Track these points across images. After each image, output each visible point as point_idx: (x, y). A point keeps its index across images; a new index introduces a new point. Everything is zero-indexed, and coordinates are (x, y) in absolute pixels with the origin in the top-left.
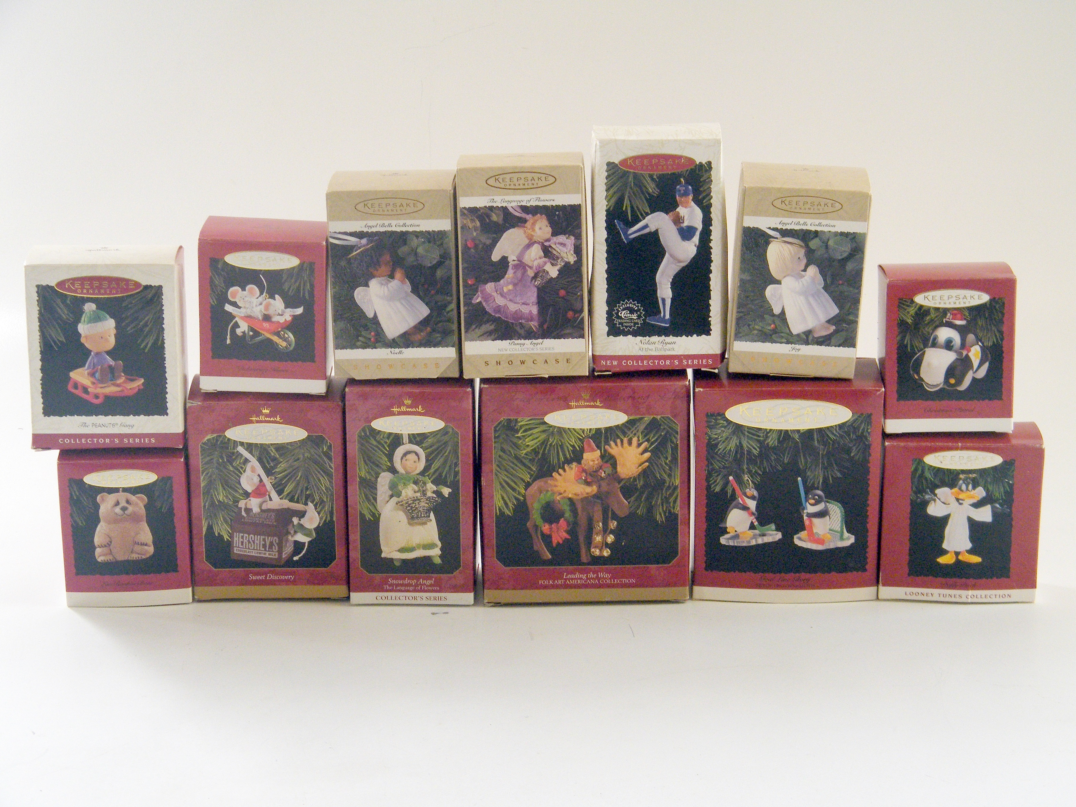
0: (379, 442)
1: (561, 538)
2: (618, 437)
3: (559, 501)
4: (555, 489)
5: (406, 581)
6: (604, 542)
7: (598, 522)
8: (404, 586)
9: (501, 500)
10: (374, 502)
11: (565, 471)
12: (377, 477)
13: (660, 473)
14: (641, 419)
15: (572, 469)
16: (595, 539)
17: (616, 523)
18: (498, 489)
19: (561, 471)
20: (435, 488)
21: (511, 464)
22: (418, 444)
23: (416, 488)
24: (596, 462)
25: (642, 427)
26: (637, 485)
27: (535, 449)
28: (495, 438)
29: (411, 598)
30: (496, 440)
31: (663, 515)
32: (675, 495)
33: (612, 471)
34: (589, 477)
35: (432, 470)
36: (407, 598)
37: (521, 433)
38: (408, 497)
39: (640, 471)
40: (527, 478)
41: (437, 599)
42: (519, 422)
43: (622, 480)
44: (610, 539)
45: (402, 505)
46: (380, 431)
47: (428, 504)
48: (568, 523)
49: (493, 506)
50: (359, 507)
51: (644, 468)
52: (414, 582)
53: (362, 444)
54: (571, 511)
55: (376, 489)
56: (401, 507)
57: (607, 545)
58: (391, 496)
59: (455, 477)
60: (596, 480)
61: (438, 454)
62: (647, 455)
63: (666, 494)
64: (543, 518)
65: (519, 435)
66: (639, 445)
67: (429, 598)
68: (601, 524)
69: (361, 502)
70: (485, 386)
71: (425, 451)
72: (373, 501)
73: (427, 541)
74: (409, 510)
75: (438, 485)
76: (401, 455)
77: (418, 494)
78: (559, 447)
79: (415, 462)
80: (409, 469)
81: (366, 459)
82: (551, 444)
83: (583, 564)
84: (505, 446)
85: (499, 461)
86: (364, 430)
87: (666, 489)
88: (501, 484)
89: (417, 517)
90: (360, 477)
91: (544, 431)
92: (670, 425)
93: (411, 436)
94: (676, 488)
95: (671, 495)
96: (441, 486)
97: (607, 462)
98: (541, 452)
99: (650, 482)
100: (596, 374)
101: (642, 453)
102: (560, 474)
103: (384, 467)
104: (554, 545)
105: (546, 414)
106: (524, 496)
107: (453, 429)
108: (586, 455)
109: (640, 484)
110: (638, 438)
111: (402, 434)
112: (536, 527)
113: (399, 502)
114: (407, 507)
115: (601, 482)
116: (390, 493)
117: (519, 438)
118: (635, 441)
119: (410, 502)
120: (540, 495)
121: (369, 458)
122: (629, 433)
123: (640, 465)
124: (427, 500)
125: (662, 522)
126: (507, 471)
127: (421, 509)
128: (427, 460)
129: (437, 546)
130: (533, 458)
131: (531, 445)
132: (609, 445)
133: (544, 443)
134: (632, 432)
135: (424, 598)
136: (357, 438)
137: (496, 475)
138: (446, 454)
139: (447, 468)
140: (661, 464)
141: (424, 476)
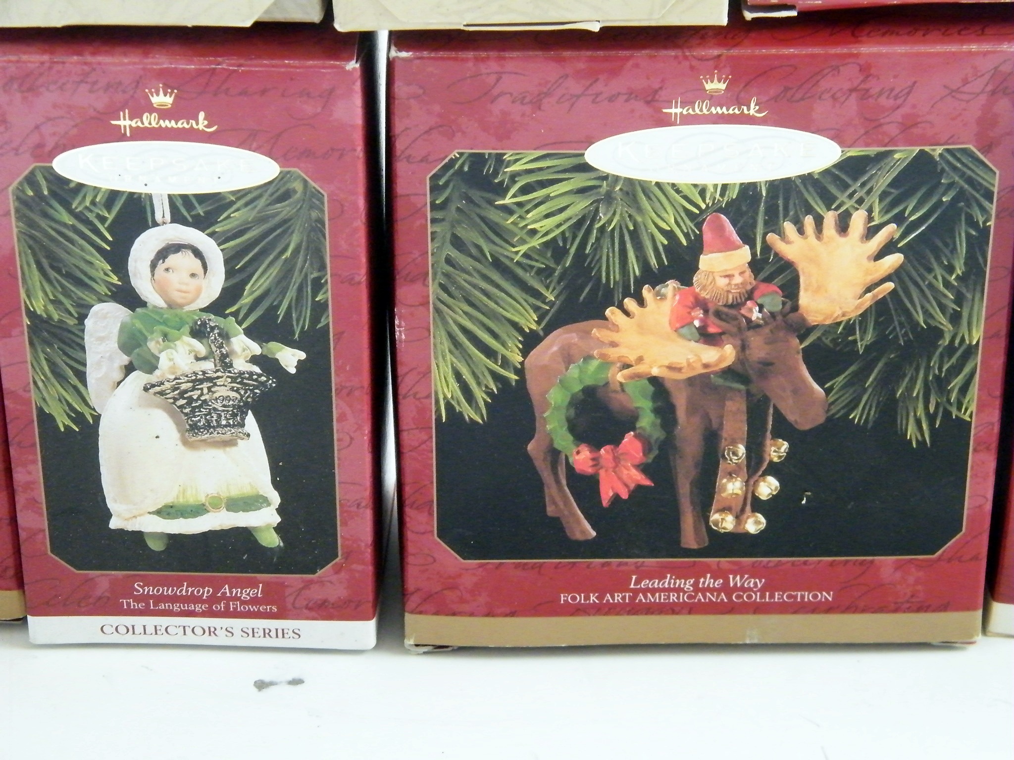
0: (78, 217)
1: (626, 485)
2: (809, 210)
3: (621, 384)
4: (613, 353)
5: (185, 590)
6: (750, 496)
7: (734, 442)
8: (177, 602)
9: (452, 380)
10: (80, 386)
11: (641, 302)
12: (82, 318)
13: (926, 313)
14: (881, 157)
15: (663, 297)
16: (724, 489)
17: (785, 446)
18: (443, 352)
19: (630, 303)
20: (256, 349)
21: (484, 285)
22: (200, 223)
23: (201, 348)
24: (738, 280)
25: (883, 180)
26: (855, 342)
27: (554, 240)
28: (434, 207)
29: (199, 631)
30: (439, 215)
31: (925, 426)
32: (967, 370)
33: (784, 304)
34: (712, 318)
35: (246, 300)
36: (189, 631)
37: (514, 196)
38: (179, 373)
39: (867, 304)
40: (530, 322)
41: (273, 633)
42: (509, 164)
43: (810, 330)
44: (768, 487)
45: (162, 393)
46: (80, 186)
47: (237, 391)
48: (647, 447)
49: (429, 396)
50: (34, 396)
51: (880, 296)
52: (206, 592)
53: (31, 224)
54: (657, 411)
55: (83, 349)
56: (159, 399)
57: (758, 505)
58: (129, 369)
59: (315, 319)
60: (735, 330)
61: (264, 253)
62: (894, 260)
63: (940, 369)
64: (573, 428)
65: (508, 200)
66: (871, 232)
67: (250, 632)
68: (741, 449)
69: (40, 384)
70: (404, 54)
71: (222, 247)
72: (75, 381)
73: (240, 487)
74: (181, 407)
75: (267, 341)
76: (152, 256)
77: (209, 366)
78: (627, 238)
79: (193, 275)
80: (177, 297)
81: (45, 262)
82: (602, 229)
83: (689, 553)
84: (462, 232)
85: (447, 275)
86: (31, 180)
87: (942, 356)
88: (451, 337)
89: (208, 426)
90: (32, 315)
91: (582, 191)
92: (969, 173)
93: (179, 203)
94: (970, 351)
95: (956, 370)
96: (273, 345)
97: (768, 280)
98: (573, 251)
99: (896, 337)
100: (749, 16)
101: (880, 255)
102: (627, 313)
103: (103, 289)
104: (605, 503)
105: (589, 141)
106: (520, 371)
107: (305, 182)
108: (706, 261)
109: (864, 340)
110: (870, 211)
111: (150, 197)
112: (554, 454)
113: (153, 386)
114: (175, 399)
115: (750, 333)
116: (125, 359)
117: (507, 210)
118: (858, 219)
119: (184, 387)
120: (567, 369)
121: (56, 263)
122: (842, 197)
123: (869, 290)
124: (234, 380)
125: (921, 443)
126: (472, 304)
127: (218, 406)
128: (230, 273)
129: (266, 502)
130: (548, 267)
131: (544, 230)
132: (781, 233)
133: (583, 224)
134: (851, 196)
135: (237, 632)
136: (12, 205)
137: (437, 311)
138: (288, 254)
139: (291, 294)
140: (931, 286)
141: (225, 316)
